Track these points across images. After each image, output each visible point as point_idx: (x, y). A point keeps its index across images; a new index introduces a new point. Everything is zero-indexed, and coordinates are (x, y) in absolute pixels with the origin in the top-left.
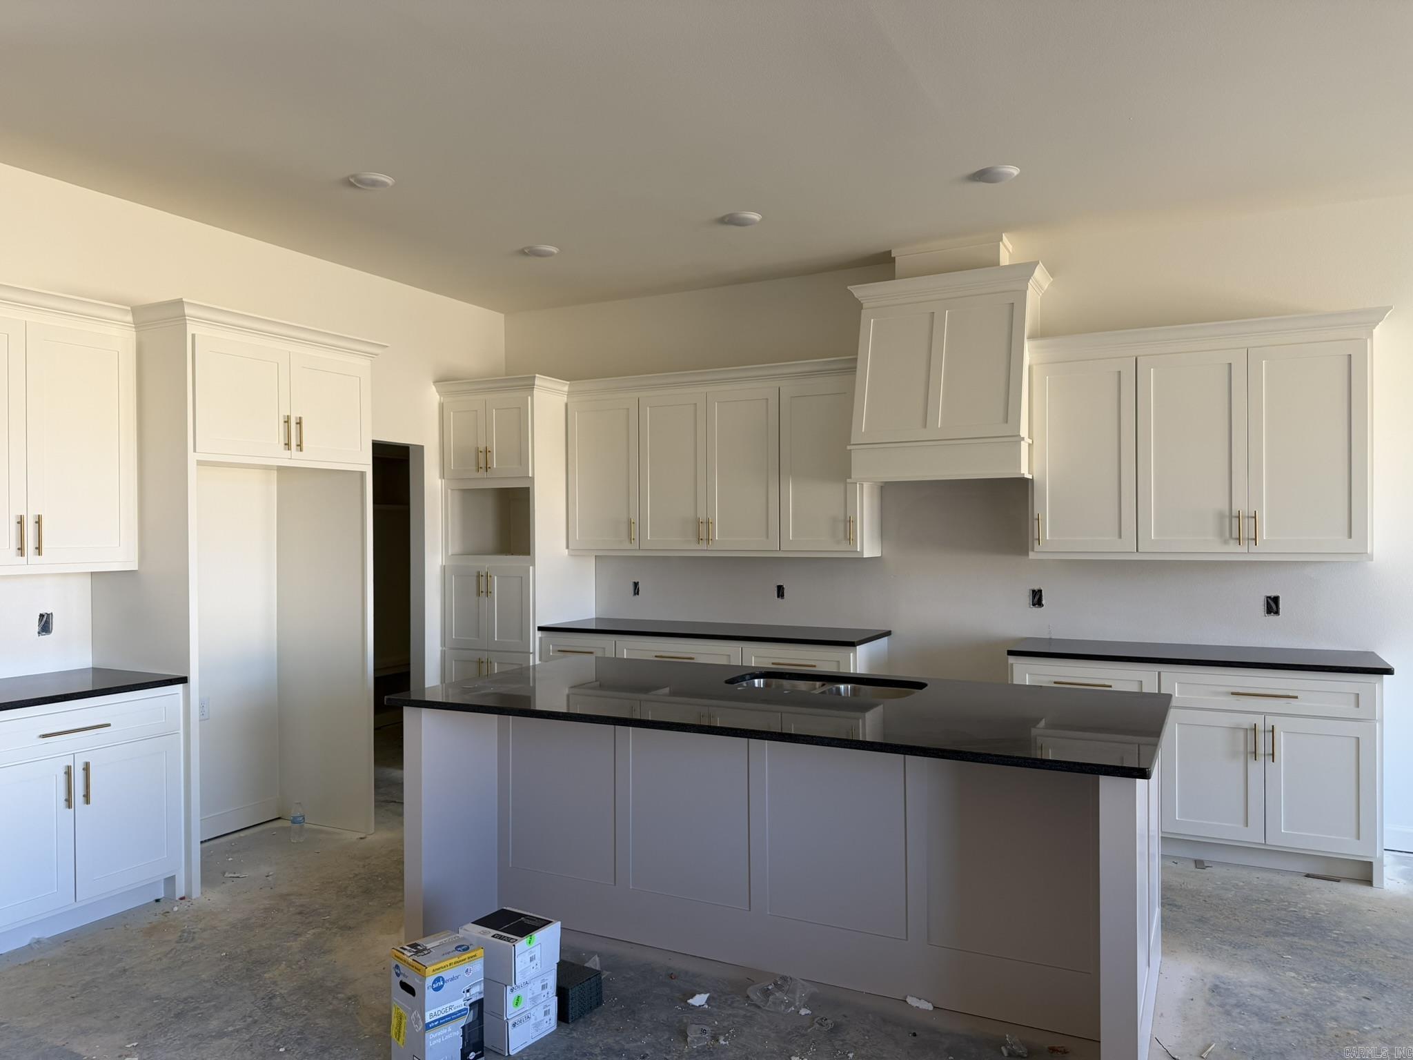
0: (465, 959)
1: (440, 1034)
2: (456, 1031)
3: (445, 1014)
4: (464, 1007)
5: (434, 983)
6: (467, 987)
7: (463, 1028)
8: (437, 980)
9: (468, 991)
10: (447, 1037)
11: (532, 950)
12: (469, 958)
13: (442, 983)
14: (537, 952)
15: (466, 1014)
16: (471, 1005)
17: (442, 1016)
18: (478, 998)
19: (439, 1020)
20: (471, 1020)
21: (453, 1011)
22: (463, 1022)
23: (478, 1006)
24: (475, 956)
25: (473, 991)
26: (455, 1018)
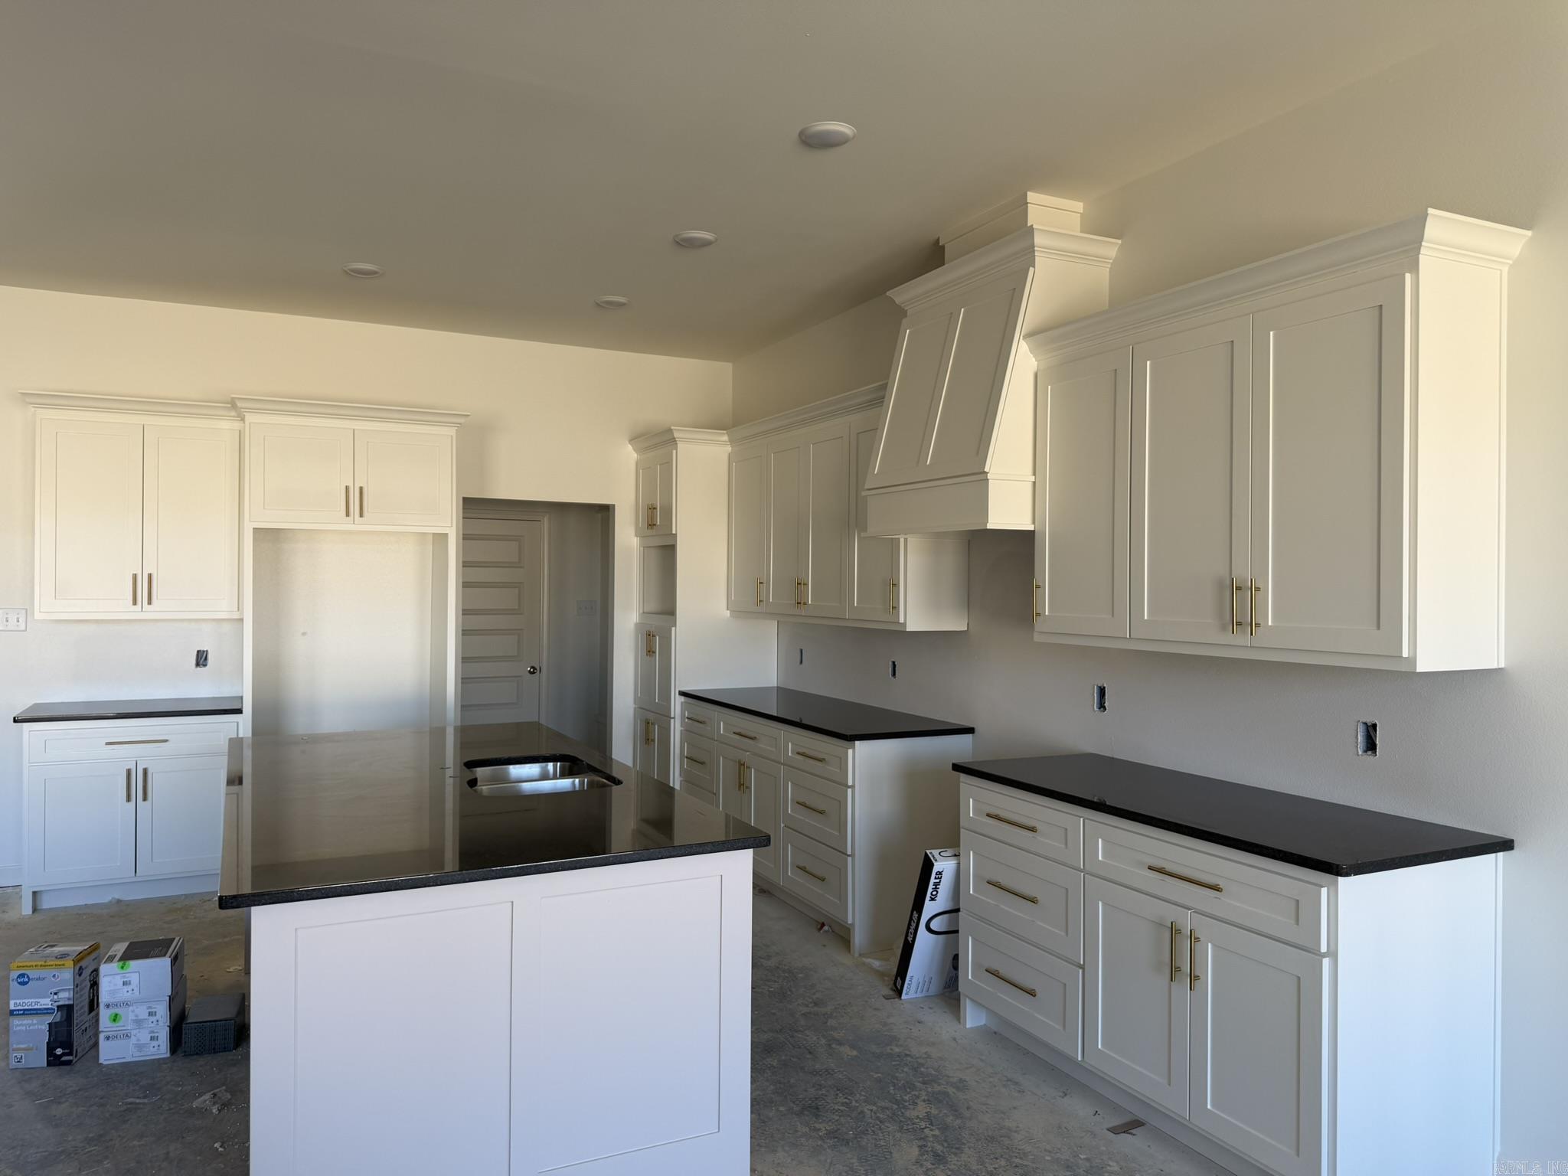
0: (52, 965)
1: (24, 1022)
2: (42, 1025)
3: (30, 1007)
4: (50, 1006)
5: (19, 977)
6: (55, 990)
7: (50, 1024)
8: (22, 975)
9: (55, 994)
10: (31, 1028)
11: (127, 975)
12: (56, 965)
13: (27, 980)
14: (134, 979)
15: (53, 1013)
16: (58, 1007)
17: (26, 1007)
18: (67, 1003)
19: (24, 1010)
20: (58, 1019)
21: (39, 1007)
22: (50, 1019)
23: (67, 1010)
24: (63, 965)
25: (62, 995)
26: (40, 1014)
